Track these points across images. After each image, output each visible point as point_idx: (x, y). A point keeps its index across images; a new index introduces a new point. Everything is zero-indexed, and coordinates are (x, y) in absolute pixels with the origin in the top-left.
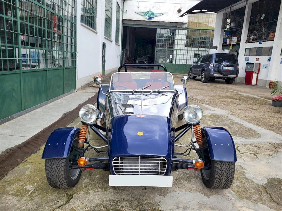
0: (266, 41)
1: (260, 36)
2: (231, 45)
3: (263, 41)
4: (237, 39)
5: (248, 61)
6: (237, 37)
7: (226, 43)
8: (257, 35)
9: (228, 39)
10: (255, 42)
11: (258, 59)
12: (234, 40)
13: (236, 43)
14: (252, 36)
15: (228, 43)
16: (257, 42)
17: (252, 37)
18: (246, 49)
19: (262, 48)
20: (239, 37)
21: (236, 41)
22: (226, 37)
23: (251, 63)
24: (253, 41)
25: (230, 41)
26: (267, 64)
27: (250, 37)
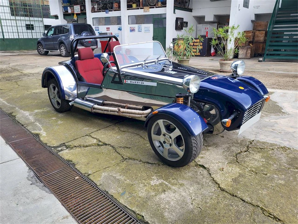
0: (112, 11)
1: (105, 5)
2: (74, 14)
3: (110, 11)
4: (80, 8)
5: (98, 31)
6: (79, 6)
7: (68, 11)
8: (101, 4)
9: (69, 8)
10: (101, 12)
11: (108, 29)
12: (77, 9)
13: (80, 12)
14: (95, 5)
15: (70, 11)
16: (103, 11)
17: (96, 7)
18: (93, 18)
19: (110, 17)
20: (82, 6)
21: (80, 9)
22: (66, 5)
23: (102, 33)
24: (98, 11)
25: (73, 9)
26: (118, 33)
27: (95, 7)
